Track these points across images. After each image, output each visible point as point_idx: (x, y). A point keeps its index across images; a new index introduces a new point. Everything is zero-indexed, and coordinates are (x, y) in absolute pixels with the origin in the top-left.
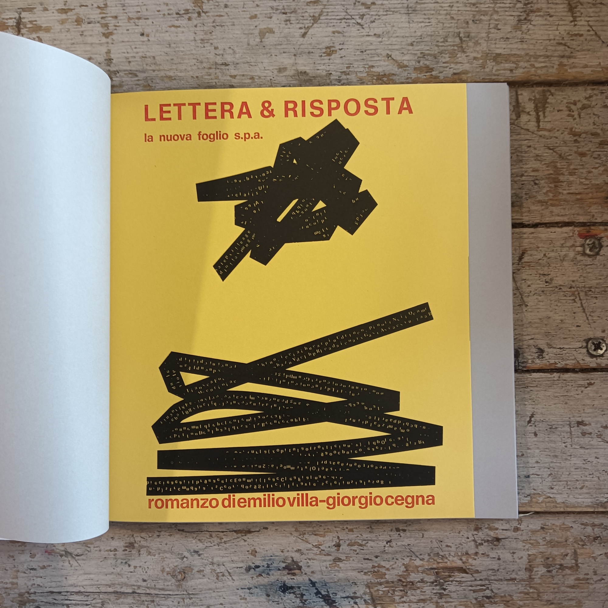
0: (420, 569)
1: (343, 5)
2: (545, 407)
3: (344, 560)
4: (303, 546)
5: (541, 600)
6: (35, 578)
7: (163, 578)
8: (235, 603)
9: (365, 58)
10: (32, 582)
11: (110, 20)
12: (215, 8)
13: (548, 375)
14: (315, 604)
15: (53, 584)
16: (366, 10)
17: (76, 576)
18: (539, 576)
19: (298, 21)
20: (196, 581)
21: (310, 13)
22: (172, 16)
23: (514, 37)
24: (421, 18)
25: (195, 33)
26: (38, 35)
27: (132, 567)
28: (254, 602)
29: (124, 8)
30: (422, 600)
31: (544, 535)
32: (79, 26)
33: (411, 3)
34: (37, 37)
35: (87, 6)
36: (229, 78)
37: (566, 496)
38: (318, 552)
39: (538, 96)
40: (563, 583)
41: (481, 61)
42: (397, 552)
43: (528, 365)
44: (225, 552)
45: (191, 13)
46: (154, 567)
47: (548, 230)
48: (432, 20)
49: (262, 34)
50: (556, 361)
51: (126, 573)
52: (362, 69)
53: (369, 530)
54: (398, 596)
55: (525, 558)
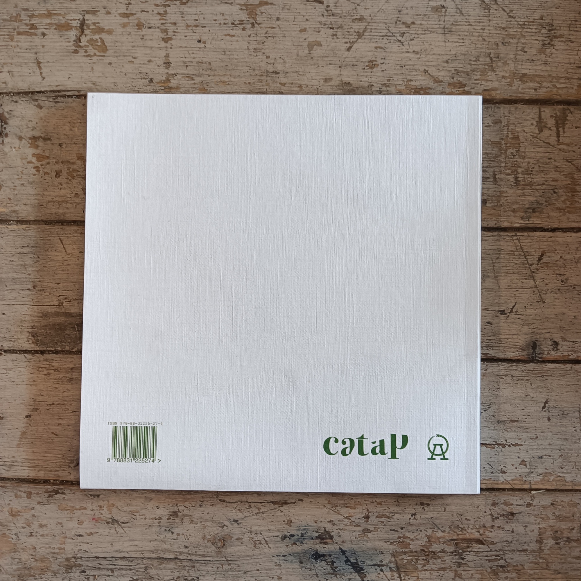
0: (441, 540)
1: (386, 23)
2: (558, 394)
3: (372, 531)
4: (335, 517)
5: (549, 570)
6: (81, 544)
7: (204, 545)
8: (270, 569)
9: (404, 72)
10: (79, 548)
11: (170, 26)
12: (267, 20)
13: (561, 366)
14: (344, 571)
15: (100, 550)
16: (407, 29)
17: (121, 543)
18: (548, 548)
19: (344, 36)
20: (235, 548)
21: (355, 29)
22: (228, 25)
23: (538, 60)
24: (455, 39)
25: (249, 43)
26: (100, 36)
27: (175, 534)
28: (289, 568)
29: (183, 15)
30: (442, 568)
31: (554, 511)
32: (140, 31)
33: (447, 24)
34: (101, 38)
35: (147, 12)
36: (279, 85)
37: (574, 475)
38: (349, 523)
39: (558, 114)
40: (570, 554)
41: (509, 80)
42: (421, 524)
43: (544, 356)
44: (263, 521)
45: (245, 23)
46: (196, 535)
47: (565, 234)
48: (466, 41)
49: (311, 46)
50: (569, 353)
51: (170, 540)
52: (401, 83)
53: (396, 503)
54: (420, 564)
55: (536, 531)
